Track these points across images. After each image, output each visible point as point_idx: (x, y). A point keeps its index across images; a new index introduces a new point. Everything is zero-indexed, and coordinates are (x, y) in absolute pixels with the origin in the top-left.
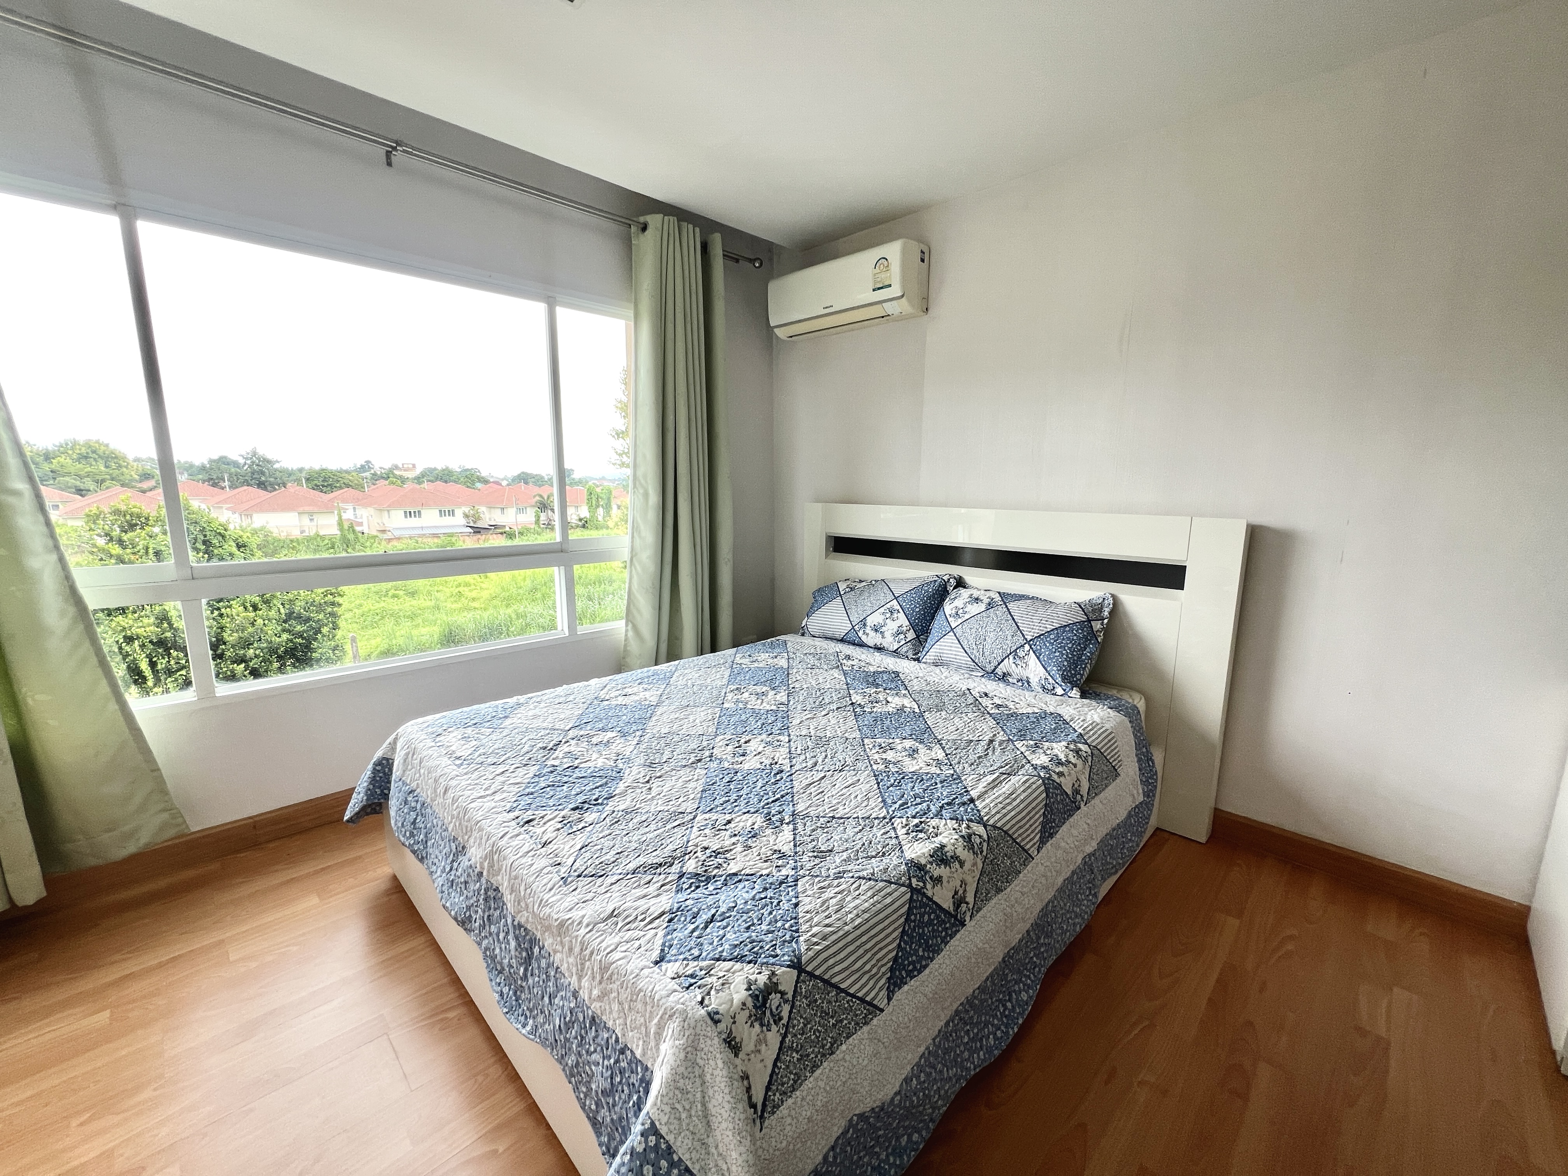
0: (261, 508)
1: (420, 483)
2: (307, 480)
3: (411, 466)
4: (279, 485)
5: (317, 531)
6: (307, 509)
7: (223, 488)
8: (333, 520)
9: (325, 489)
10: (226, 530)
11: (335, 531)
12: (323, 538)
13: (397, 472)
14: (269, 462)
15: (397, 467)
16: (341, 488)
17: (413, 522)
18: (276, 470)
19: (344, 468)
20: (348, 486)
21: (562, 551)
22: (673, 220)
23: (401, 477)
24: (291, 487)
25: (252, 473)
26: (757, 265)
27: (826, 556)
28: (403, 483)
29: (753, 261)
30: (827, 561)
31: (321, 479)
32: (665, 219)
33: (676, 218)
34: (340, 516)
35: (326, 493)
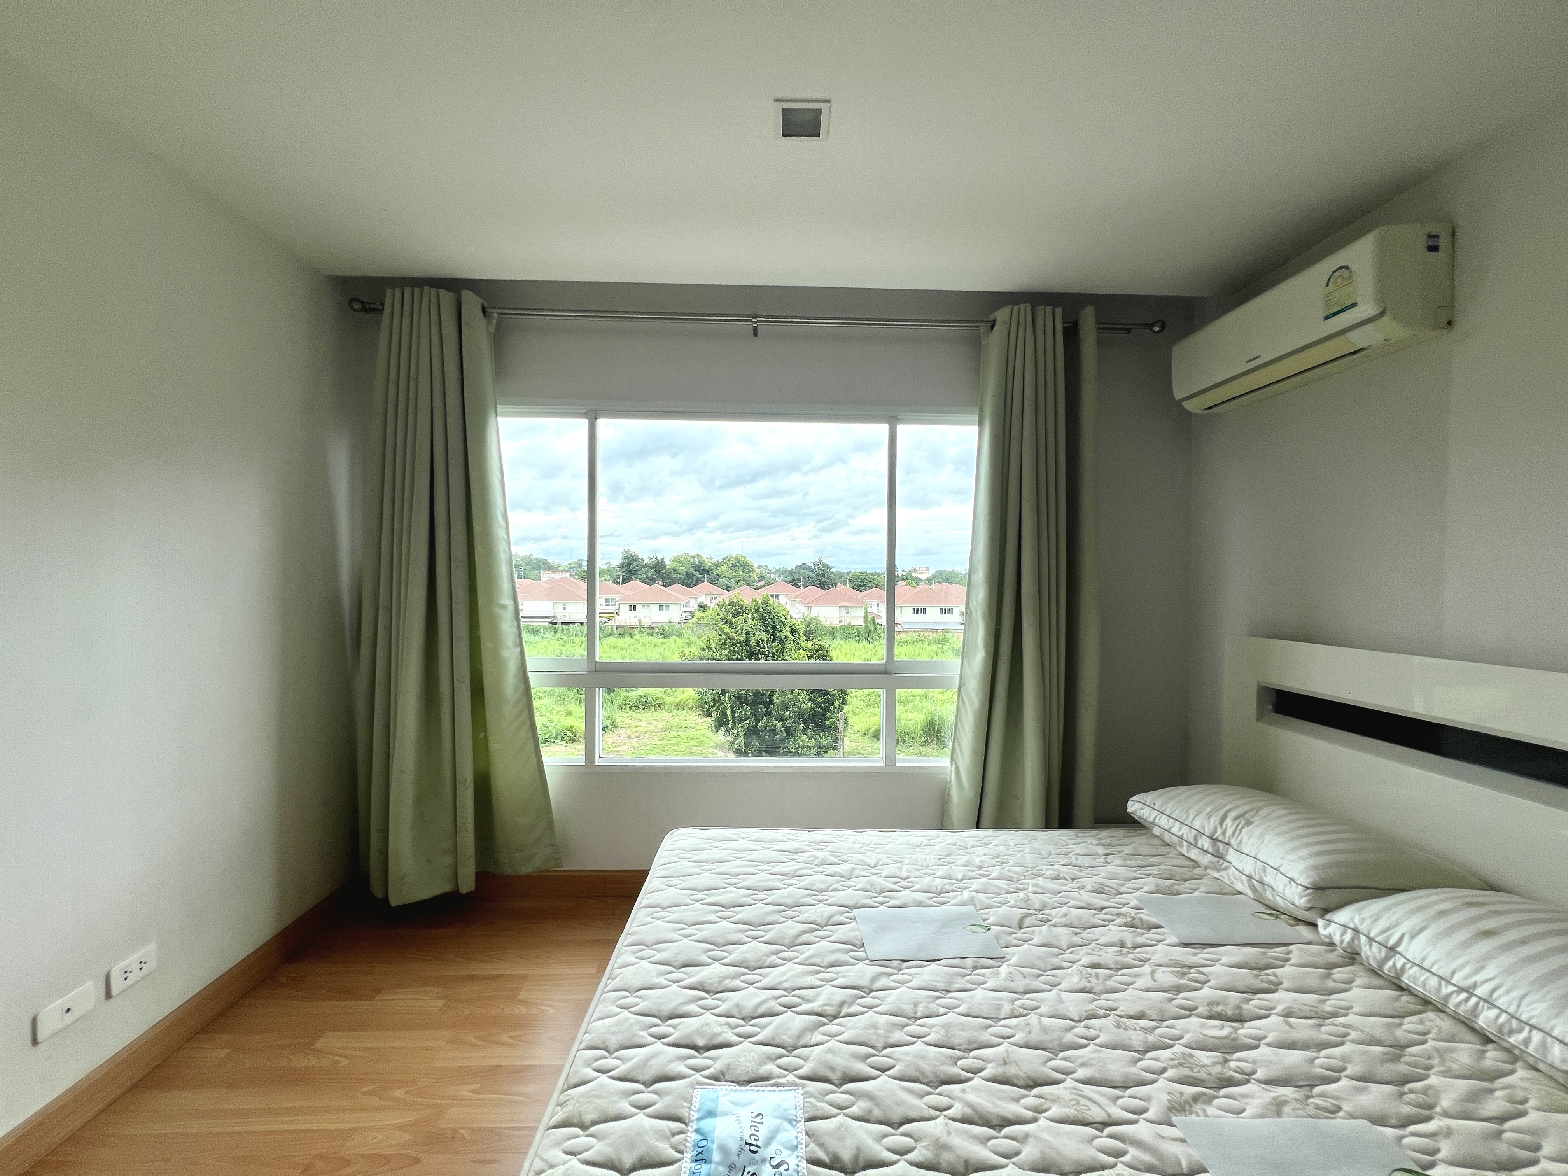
0: (817, 602)
1: (930, 584)
2: (850, 581)
3: (925, 569)
4: (832, 585)
5: (850, 622)
6: (846, 604)
7: (799, 587)
8: (861, 613)
9: (861, 588)
10: (786, 619)
11: (861, 622)
12: (852, 627)
13: (914, 575)
14: (828, 567)
15: (915, 571)
16: (872, 587)
17: (919, 617)
18: (832, 573)
19: (878, 572)
20: (877, 586)
21: (886, 673)
22: (1025, 308)
23: (917, 578)
24: (840, 586)
25: (818, 576)
26: (1157, 329)
27: (1260, 717)
28: (917, 584)
29: (1150, 326)
30: (1258, 723)
31: (859, 580)
32: (1016, 308)
33: (1028, 306)
34: (866, 611)
35: (861, 591)
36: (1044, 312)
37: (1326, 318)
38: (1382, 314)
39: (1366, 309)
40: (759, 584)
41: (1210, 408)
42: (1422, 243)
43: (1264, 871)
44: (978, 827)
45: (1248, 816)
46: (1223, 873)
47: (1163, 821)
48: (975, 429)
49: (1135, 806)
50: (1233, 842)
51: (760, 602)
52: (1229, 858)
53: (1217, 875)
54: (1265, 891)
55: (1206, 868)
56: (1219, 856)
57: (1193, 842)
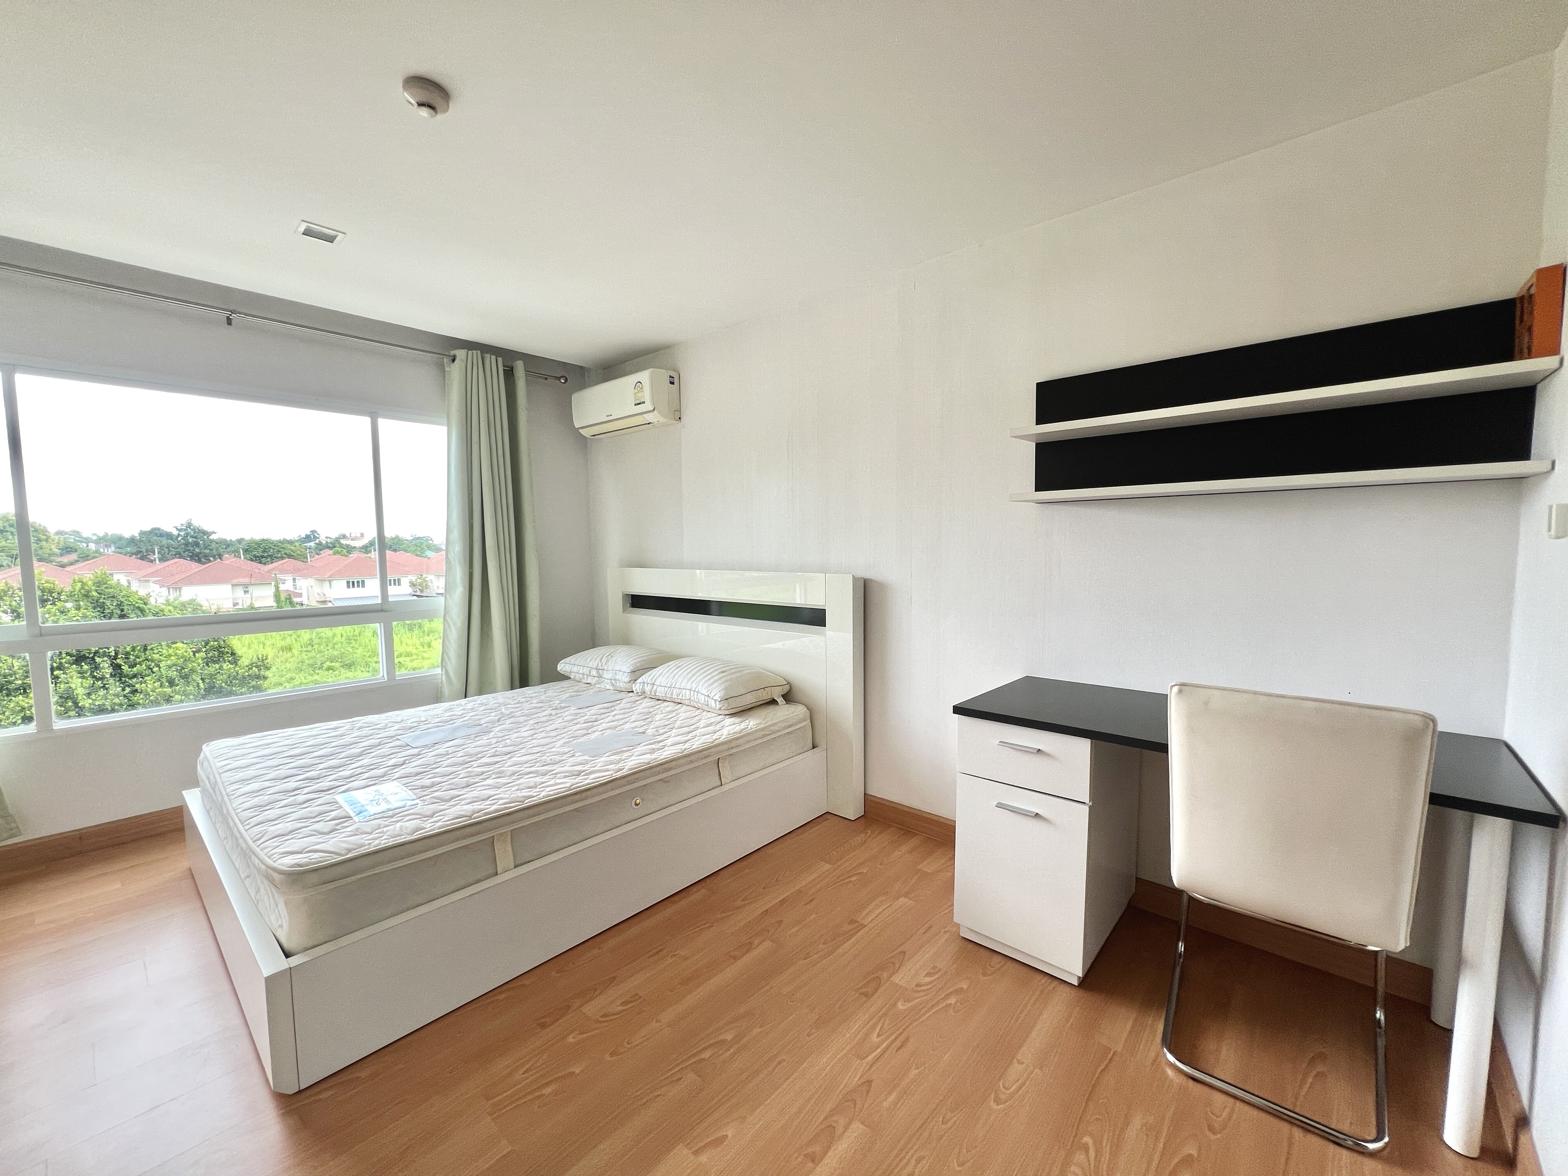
0: (191, 580)
1: (367, 552)
2: (246, 551)
3: (359, 535)
4: (214, 557)
5: (252, 603)
6: (242, 580)
7: (152, 561)
8: (270, 591)
9: (263, 560)
10: (145, 604)
11: (271, 603)
12: (257, 610)
13: (343, 542)
14: (204, 533)
15: (344, 537)
16: (282, 558)
17: (356, 592)
18: (212, 541)
19: (288, 539)
20: (290, 556)
21: (382, 611)
22: (477, 353)
23: (347, 546)
24: (227, 559)
25: (187, 544)
26: (563, 381)
27: (624, 611)
28: (349, 552)
29: (559, 378)
30: (624, 614)
31: (260, 550)
32: (470, 352)
33: (479, 352)
34: (277, 588)
35: (265, 564)
36: (490, 359)
37: (635, 405)
38: (654, 409)
39: (648, 406)
40: (65, 559)
41: (594, 436)
42: (668, 380)
43: (616, 674)
44: (465, 697)
45: (612, 654)
46: (602, 684)
47: (575, 669)
48: (445, 429)
49: (563, 666)
50: (605, 667)
51: (90, 583)
52: (604, 676)
53: (599, 686)
54: (616, 683)
55: (595, 685)
56: (600, 677)
57: (588, 674)
